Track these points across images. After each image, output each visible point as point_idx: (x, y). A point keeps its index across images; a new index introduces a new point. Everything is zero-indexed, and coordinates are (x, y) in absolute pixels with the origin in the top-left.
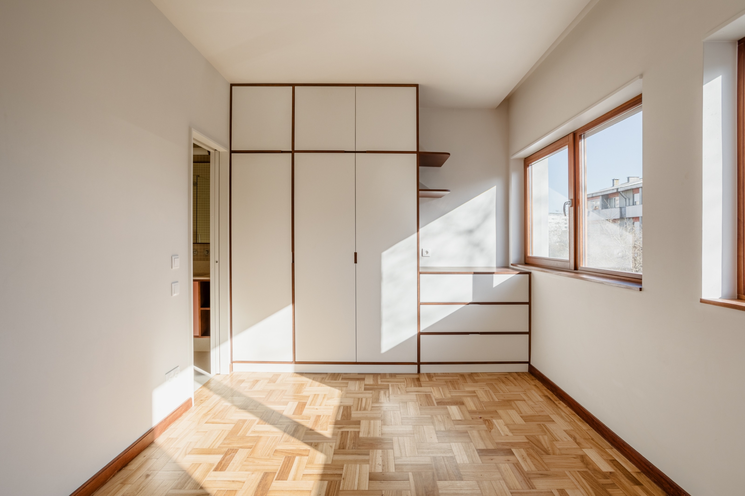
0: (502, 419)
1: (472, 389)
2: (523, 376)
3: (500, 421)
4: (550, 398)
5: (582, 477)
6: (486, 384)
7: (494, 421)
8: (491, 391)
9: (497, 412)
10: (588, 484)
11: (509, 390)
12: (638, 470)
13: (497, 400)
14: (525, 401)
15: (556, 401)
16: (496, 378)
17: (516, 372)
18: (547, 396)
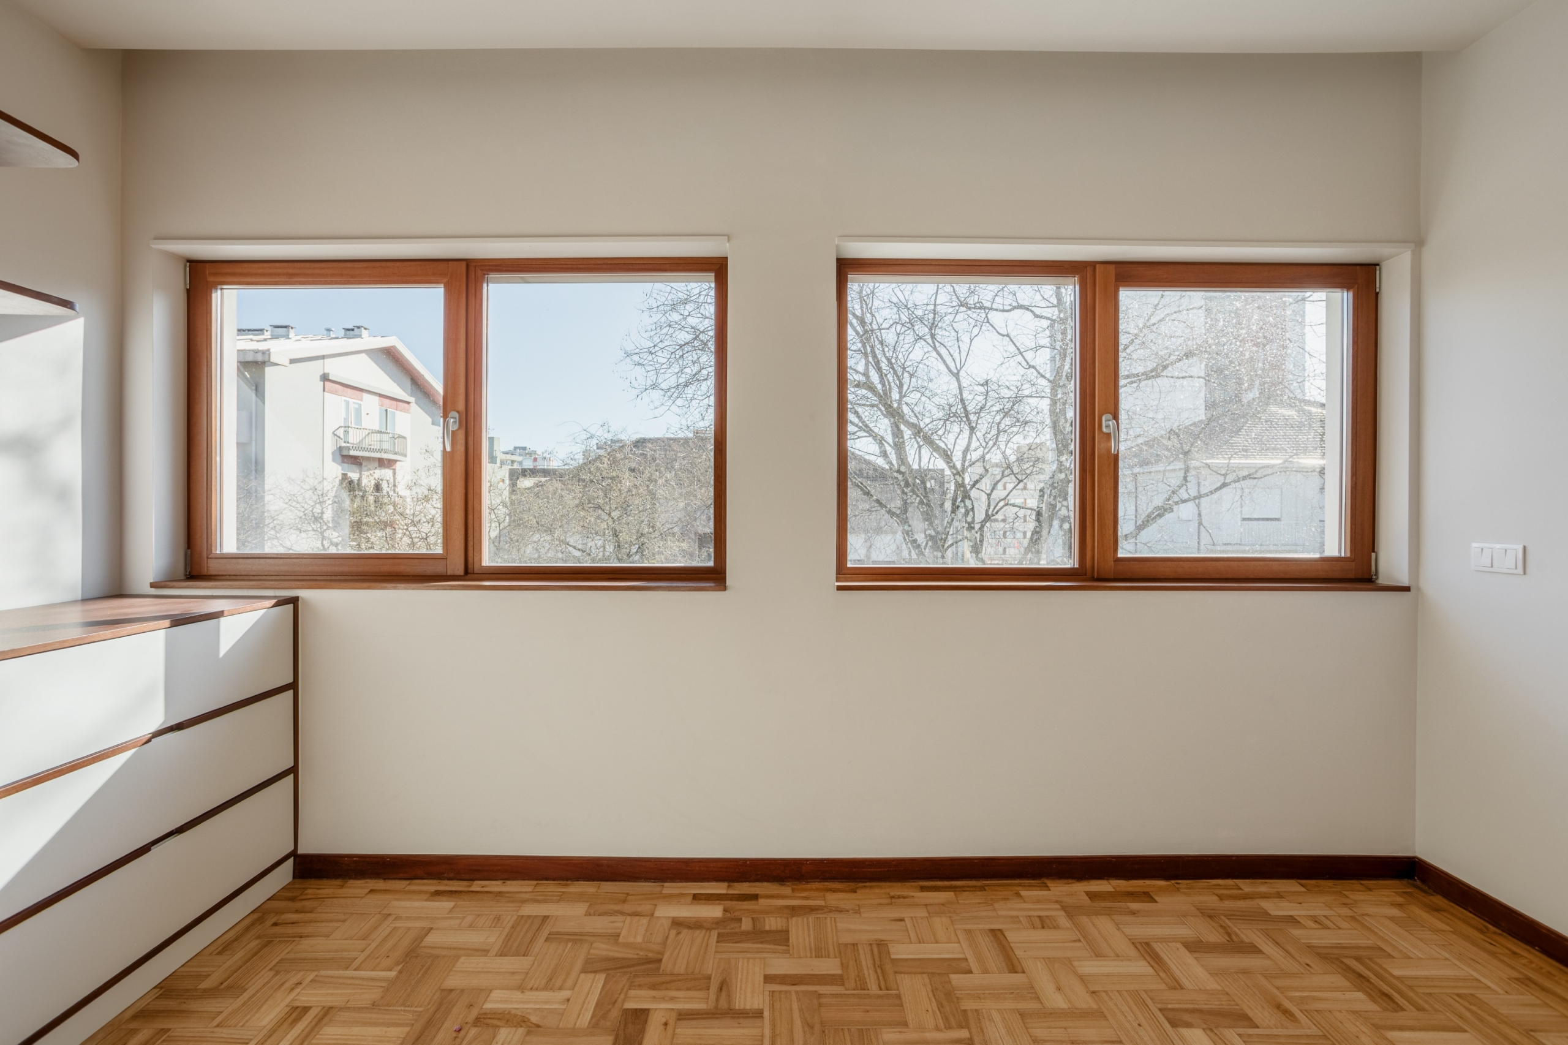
0: (491, 991)
1: (278, 1009)
2: (301, 894)
3: (496, 994)
4: (451, 891)
5: (736, 942)
6: (272, 973)
7: (489, 1006)
8: (323, 973)
9: (451, 991)
10: (754, 943)
11: (355, 938)
12: (726, 884)
13: (392, 974)
14: (431, 929)
15: (470, 886)
16: (254, 944)
17: (268, 900)
18: (436, 891)
